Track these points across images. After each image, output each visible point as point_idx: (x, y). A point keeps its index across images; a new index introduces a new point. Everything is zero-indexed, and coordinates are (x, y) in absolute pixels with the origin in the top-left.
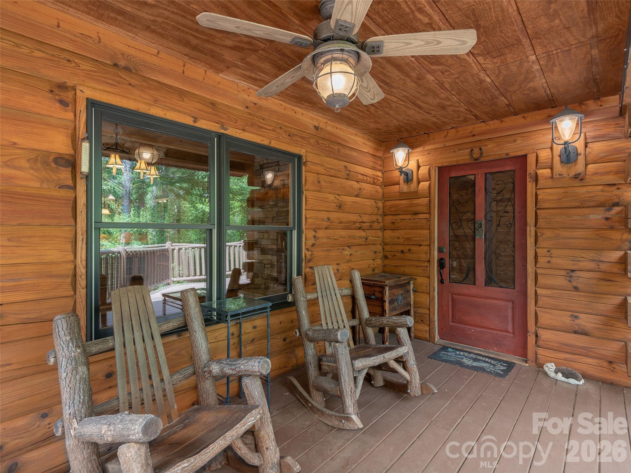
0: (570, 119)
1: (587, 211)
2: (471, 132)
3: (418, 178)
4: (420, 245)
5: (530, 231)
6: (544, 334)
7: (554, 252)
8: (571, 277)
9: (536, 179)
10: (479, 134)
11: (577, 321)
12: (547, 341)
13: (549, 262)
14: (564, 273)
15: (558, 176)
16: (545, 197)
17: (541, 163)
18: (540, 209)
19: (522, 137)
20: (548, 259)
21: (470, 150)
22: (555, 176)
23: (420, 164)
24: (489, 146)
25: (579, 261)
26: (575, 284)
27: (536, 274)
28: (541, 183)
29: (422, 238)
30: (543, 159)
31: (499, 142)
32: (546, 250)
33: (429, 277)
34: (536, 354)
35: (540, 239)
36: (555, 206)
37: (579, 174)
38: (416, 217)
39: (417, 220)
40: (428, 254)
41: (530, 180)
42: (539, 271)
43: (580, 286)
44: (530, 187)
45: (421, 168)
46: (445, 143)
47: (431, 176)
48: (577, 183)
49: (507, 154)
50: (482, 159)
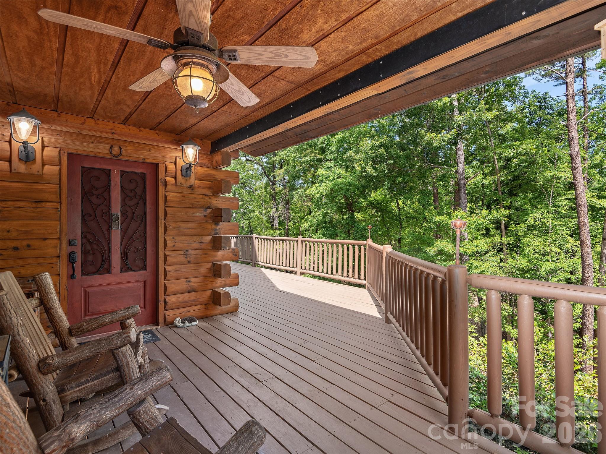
0: (192, 148)
1: (195, 210)
2: (111, 129)
3: (43, 159)
4: (45, 239)
5: (161, 223)
6: (171, 299)
7: (176, 238)
8: (186, 255)
9: (165, 184)
10: (119, 134)
11: (190, 284)
12: (172, 304)
13: (174, 246)
14: (182, 252)
15: (180, 185)
16: (171, 199)
17: (169, 173)
18: (167, 207)
19: (155, 149)
20: (173, 244)
21: (110, 146)
22: (178, 184)
23: (46, 144)
24: (128, 148)
25: (191, 243)
26: (189, 259)
27: (165, 255)
28: (169, 187)
29: (50, 231)
30: (170, 170)
31: (137, 147)
32: (171, 237)
33: (59, 275)
34: (165, 316)
35: (168, 229)
36: (177, 206)
37: (192, 186)
38: (39, 205)
39: (41, 209)
40: (58, 249)
41: (161, 184)
42: (167, 253)
43: (191, 260)
44: (161, 188)
45: (46, 149)
46: (80, 130)
47: (62, 161)
48: (189, 191)
49: (144, 159)
50: (121, 158)
